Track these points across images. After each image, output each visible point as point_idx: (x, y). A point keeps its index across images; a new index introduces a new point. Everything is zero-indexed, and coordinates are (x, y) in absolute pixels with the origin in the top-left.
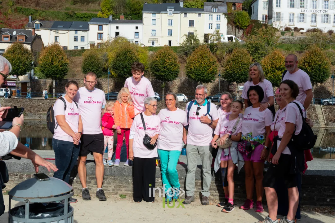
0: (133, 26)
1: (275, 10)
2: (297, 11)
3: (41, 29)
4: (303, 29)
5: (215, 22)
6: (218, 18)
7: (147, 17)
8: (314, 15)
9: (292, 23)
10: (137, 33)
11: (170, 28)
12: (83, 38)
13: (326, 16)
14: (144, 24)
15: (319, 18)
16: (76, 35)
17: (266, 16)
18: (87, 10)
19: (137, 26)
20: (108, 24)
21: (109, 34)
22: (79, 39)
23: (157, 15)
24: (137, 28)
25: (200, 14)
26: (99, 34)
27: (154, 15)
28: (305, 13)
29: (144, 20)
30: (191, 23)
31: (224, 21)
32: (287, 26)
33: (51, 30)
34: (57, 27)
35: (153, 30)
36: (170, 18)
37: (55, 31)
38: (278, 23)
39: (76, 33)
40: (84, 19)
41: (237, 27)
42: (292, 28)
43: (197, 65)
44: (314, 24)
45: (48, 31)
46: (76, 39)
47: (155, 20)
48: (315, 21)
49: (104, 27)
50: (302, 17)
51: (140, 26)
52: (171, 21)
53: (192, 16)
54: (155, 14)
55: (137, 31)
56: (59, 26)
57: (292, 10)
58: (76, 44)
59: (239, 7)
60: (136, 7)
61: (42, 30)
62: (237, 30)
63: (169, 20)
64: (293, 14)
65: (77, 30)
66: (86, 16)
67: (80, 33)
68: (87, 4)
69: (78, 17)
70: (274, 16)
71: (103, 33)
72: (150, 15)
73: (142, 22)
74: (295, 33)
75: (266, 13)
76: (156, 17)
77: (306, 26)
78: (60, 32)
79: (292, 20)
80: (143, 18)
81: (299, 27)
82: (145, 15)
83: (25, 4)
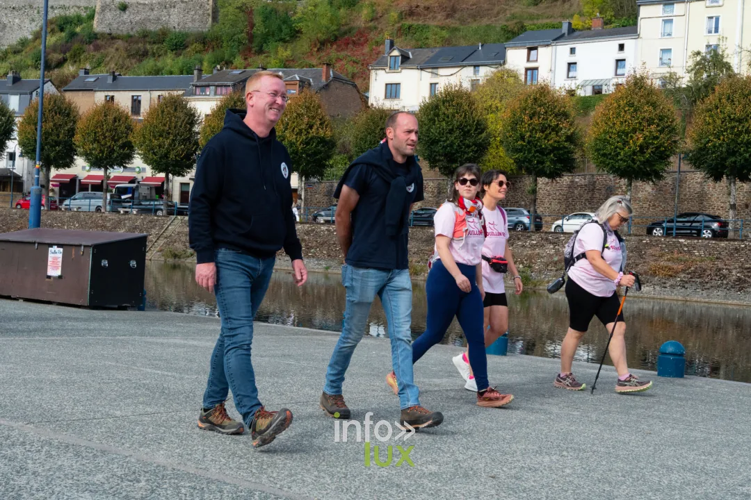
0: (613, 44)
3: (402, 69)
7: (649, 16)
10: (620, 62)
11: (714, 39)
14: (641, 36)
16: (476, 77)
19: (621, 42)
20: (549, 43)
21: (553, 69)
23: (678, 8)
24: (621, 47)
26: (529, 72)
27: (668, 8)
29: (643, 25)
33: (422, 69)
34: (435, 62)
35: (663, 51)
36: (713, 12)
37: (430, 70)
39: (476, 72)
45: (417, 71)
47: (671, 21)
49: (542, 51)
51: (629, 43)
52: (717, 19)
54: (673, 4)
55: (621, 56)
56: (442, 59)
61: (404, 71)
63: (711, 18)
65: (479, 66)
67: (484, 73)
71: (536, 69)
72: (658, 10)
73: (635, 31)
76: (675, 14)
78: (441, 71)
80: (639, 18)
82: (644, 11)
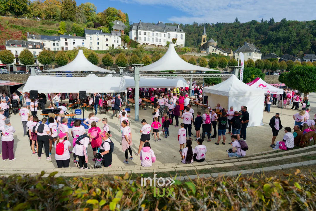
0: (82, 40)
1: (139, 36)
2: (147, 37)
3: (36, 39)
4: (149, 44)
5: (116, 40)
6: (118, 38)
8: (153, 39)
9: (145, 41)
10: (83, 43)
11: (98, 41)
12: (58, 45)
13: (157, 39)
15: (155, 40)
16: (54, 43)
17: (135, 38)
18: (51, 29)
21: (70, 43)
22: (56, 44)
23: (92, 36)
24: (83, 41)
25: (110, 36)
26: (65, 43)
28: (150, 38)
29: (86, 37)
30: (107, 40)
31: (120, 39)
32: (144, 42)
33: (41, 40)
34: (43, 39)
35: (90, 42)
36: (98, 37)
38: (140, 41)
40: (51, 33)
41: (126, 42)
42: (145, 43)
43: (121, 61)
44: (153, 42)
45: (39, 40)
46: (54, 45)
48: (153, 41)
49: (68, 39)
50: (149, 39)
51: (84, 40)
53: (107, 37)
55: (83, 42)
56: (44, 38)
57: (145, 36)
58: (55, 47)
59: (123, 32)
60: (78, 29)
62: (125, 43)
64: (146, 38)
65: (54, 41)
66: (52, 32)
67: (56, 42)
68: (50, 25)
69: (48, 32)
70: (139, 38)
71: (67, 43)
72: (89, 35)
73: (85, 38)
74: (147, 46)
75: (135, 36)
77: (150, 43)
78: (45, 41)
79: (145, 40)
81: (148, 43)
82: (86, 35)
83: (15, 23)
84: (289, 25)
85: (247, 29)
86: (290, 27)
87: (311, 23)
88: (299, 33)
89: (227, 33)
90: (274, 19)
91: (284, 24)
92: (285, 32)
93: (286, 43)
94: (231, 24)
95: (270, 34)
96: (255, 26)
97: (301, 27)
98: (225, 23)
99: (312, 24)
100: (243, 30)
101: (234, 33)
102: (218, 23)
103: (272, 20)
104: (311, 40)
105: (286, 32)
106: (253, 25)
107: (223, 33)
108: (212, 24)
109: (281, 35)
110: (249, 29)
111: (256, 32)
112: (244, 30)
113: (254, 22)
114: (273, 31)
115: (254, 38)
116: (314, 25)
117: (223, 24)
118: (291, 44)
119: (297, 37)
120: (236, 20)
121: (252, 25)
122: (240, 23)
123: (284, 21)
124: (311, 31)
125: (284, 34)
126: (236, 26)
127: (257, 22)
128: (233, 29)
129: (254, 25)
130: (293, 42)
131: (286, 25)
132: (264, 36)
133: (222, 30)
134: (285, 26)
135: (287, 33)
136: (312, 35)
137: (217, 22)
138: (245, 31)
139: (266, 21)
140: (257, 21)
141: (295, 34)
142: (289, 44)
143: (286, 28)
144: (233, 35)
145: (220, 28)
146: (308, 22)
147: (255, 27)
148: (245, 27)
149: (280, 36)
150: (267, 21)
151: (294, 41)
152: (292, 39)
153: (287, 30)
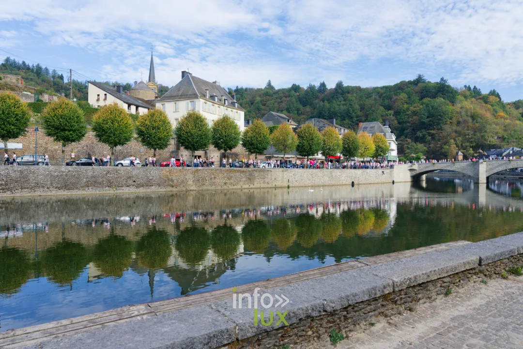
84: (348, 93)
85: (284, 98)
86: (349, 95)
87: (380, 90)
88: (364, 105)
89: (252, 104)
90: (326, 83)
91: (340, 91)
92: (342, 102)
93: (344, 120)
94: (259, 90)
95: (320, 106)
96: (298, 94)
97: (366, 95)
98: (250, 89)
99: (382, 91)
100: (279, 100)
101: (264, 105)
102: (239, 87)
103: (323, 85)
104: (382, 116)
105: (344, 102)
106: (295, 91)
107: (246, 104)
108: (228, 89)
109: (337, 108)
110: (288, 99)
111: (299, 102)
112: (281, 99)
113: (295, 88)
114: (323, 101)
115: (296, 112)
116: (384, 93)
117: (246, 89)
118: (353, 123)
119: (360, 111)
120: (269, 84)
121: (293, 92)
122: (275, 89)
123: (339, 85)
124: (381, 101)
125: (342, 106)
126: (267, 93)
127: (300, 88)
128: (263, 98)
129: (296, 93)
130: (355, 119)
131: (343, 91)
132: (311, 110)
133: (245, 100)
134: (342, 94)
135: (346, 105)
136: (382, 108)
137: (237, 87)
138: (282, 102)
139: (314, 85)
140: (301, 86)
141: (357, 106)
142: (350, 122)
143: (343, 98)
144: (263, 107)
145: (242, 96)
146: (376, 89)
147: (298, 96)
148: (282, 95)
149: (335, 109)
150: (316, 85)
151: (357, 117)
152: (354, 114)
153: (345, 100)
